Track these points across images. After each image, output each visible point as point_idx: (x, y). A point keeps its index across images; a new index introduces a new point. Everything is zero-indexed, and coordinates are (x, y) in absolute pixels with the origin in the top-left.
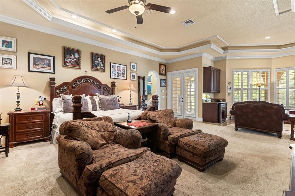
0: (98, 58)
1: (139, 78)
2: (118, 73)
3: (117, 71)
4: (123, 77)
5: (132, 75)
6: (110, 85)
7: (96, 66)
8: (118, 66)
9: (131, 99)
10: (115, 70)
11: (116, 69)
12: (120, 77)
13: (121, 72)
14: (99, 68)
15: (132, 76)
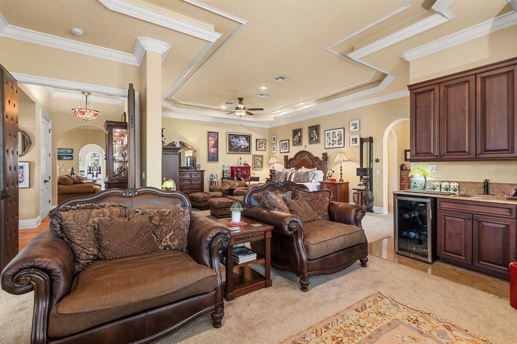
0: (313, 130)
1: (362, 141)
2: (333, 140)
3: (332, 139)
4: (339, 144)
5: (353, 139)
6: (321, 157)
7: (312, 139)
8: (333, 132)
9: (341, 174)
10: (330, 138)
11: (331, 136)
12: (336, 145)
13: (337, 138)
14: (314, 140)
15: (353, 141)
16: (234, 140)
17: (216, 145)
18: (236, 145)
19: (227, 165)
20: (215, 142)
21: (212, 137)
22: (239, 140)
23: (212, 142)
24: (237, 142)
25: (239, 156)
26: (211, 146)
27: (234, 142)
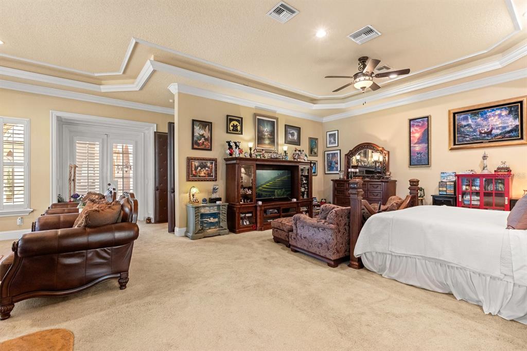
16: (470, 122)
17: (426, 138)
18: (475, 131)
19: (450, 172)
20: (423, 134)
21: (418, 126)
22: (486, 119)
23: (417, 135)
24: (478, 125)
25: (481, 152)
26: (416, 141)
27: (469, 125)
